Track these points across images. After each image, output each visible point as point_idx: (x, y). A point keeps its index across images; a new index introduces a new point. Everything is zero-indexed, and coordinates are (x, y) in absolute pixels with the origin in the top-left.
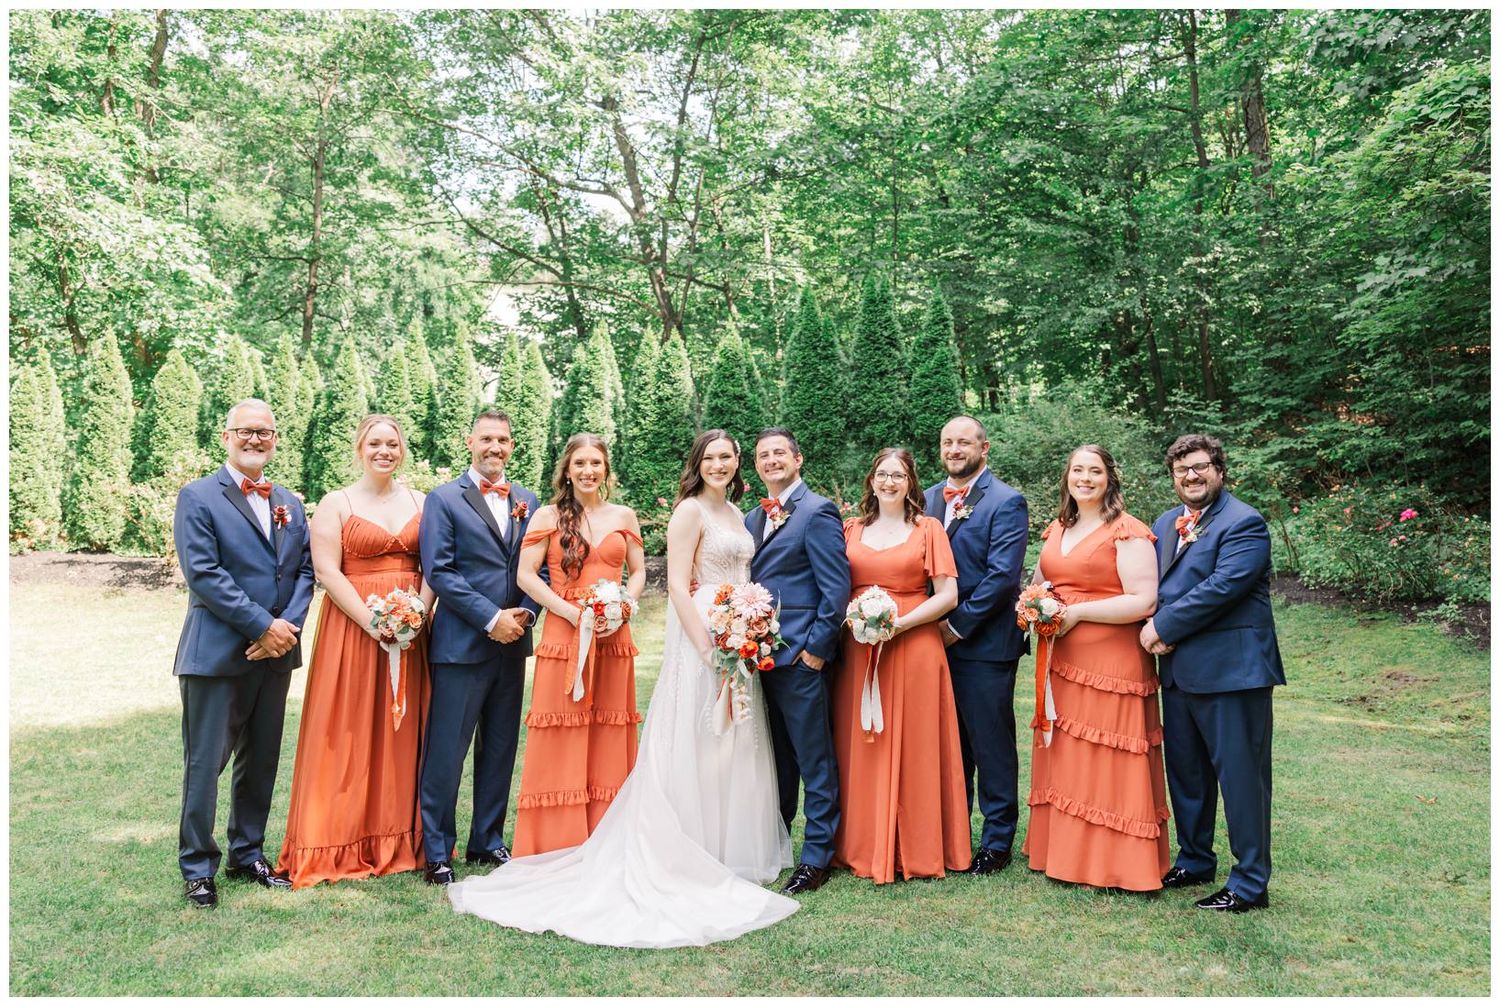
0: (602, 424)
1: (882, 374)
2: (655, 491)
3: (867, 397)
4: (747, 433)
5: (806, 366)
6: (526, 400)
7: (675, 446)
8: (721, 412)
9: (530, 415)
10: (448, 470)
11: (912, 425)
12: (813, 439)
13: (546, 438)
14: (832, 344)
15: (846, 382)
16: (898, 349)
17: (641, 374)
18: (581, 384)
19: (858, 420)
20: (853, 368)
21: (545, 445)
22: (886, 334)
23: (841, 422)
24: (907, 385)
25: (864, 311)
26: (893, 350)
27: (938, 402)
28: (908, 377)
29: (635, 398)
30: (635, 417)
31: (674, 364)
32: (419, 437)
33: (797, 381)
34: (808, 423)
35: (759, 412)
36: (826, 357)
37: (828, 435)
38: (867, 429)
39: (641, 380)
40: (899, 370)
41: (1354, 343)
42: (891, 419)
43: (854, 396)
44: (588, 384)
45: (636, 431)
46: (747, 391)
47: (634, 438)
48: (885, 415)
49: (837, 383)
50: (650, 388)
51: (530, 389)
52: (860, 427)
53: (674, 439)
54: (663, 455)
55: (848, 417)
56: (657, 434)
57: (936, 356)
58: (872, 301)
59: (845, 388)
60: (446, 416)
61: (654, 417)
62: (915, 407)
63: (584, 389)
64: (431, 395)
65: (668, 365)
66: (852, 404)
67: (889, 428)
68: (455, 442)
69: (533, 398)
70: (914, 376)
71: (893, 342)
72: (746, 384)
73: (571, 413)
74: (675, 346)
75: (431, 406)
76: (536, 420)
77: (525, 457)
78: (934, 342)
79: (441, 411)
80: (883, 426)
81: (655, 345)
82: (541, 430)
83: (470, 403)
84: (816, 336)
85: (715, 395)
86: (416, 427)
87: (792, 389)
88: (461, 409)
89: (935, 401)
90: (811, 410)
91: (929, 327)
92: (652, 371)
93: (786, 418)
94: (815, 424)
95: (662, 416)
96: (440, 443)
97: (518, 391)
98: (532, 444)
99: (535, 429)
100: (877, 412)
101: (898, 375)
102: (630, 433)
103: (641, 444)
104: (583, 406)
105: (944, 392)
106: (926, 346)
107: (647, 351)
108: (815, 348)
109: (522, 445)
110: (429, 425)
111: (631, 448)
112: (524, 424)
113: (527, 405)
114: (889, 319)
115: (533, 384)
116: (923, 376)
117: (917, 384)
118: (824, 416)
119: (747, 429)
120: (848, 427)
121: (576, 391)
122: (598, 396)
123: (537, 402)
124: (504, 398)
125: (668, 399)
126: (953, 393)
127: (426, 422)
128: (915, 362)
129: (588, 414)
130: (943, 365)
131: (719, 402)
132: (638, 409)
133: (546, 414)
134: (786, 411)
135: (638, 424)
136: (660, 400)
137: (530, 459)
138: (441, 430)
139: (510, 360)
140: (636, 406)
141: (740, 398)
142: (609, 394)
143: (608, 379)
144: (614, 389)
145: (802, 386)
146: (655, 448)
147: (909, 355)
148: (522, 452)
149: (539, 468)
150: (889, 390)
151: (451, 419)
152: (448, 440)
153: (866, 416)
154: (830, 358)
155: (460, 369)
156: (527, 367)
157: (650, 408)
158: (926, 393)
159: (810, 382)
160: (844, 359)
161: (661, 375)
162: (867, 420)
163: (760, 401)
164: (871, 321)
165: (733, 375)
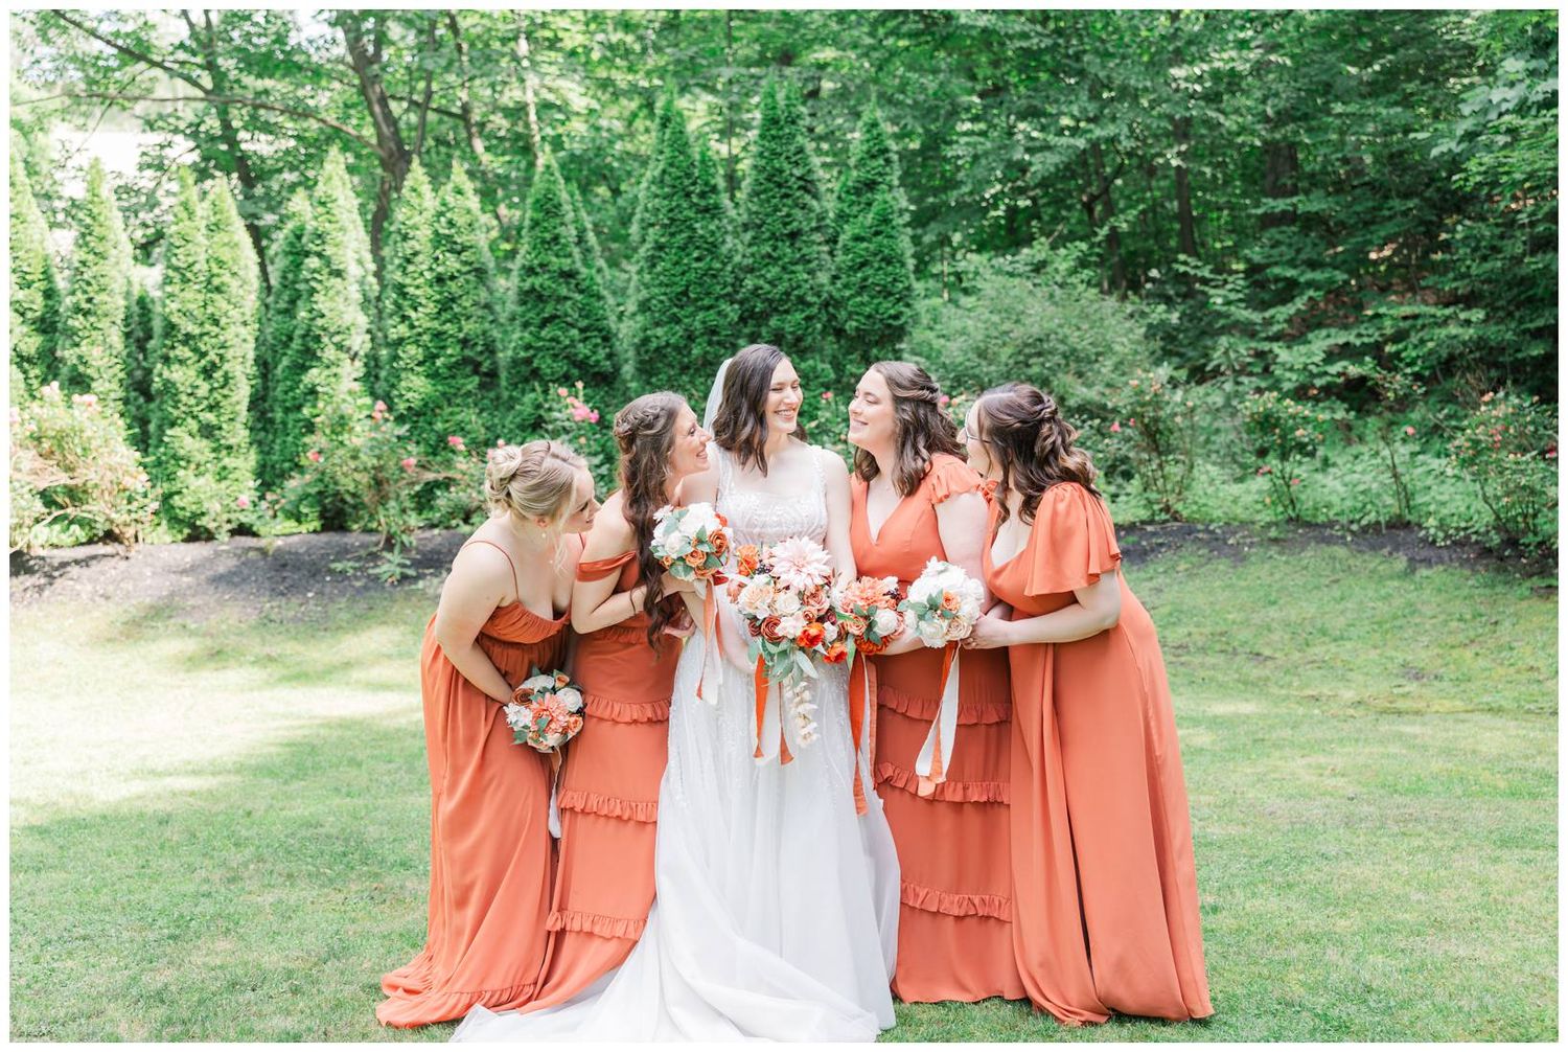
0: (347, 320)
1: (794, 236)
2: (439, 426)
3: (774, 271)
4: (582, 330)
5: (673, 224)
6: (216, 281)
7: (468, 352)
8: (540, 298)
9: (224, 305)
10: (87, 398)
11: (843, 314)
12: (690, 337)
13: (252, 345)
14: (714, 189)
15: (737, 247)
16: (815, 196)
17: (405, 238)
18: (307, 254)
19: (759, 307)
20: (746, 227)
21: (251, 355)
22: (798, 172)
23: (732, 312)
24: (831, 253)
25: (762, 137)
26: (807, 198)
27: (880, 278)
28: (833, 240)
29: (398, 277)
30: (399, 307)
31: (461, 221)
32: (33, 344)
33: (660, 247)
34: (681, 313)
35: (600, 297)
36: (706, 210)
37: (714, 332)
38: (774, 322)
39: (408, 248)
40: (818, 229)
41: (1479, 185)
42: (810, 305)
43: (751, 270)
44: (319, 255)
45: (403, 330)
46: (579, 265)
47: (400, 341)
48: (801, 300)
49: (724, 249)
50: (423, 262)
51: (221, 263)
52: (763, 317)
53: (465, 342)
54: (450, 368)
55: (741, 303)
56: (438, 335)
57: (875, 208)
58: (775, 121)
59: (737, 258)
60: (78, 310)
61: (432, 308)
62: (846, 286)
63: (313, 262)
64: (47, 276)
65: (451, 224)
66: (749, 283)
67: (808, 319)
68: (97, 352)
69: (227, 278)
70: (843, 238)
71: (808, 185)
72: (576, 251)
73: (293, 302)
74: (460, 192)
75: (49, 294)
76: (234, 313)
77: (218, 375)
78: (871, 185)
79: (69, 301)
80: (799, 316)
81: (426, 189)
82: (243, 331)
83: (118, 286)
84: (688, 175)
85: (530, 271)
86: (25, 329)
87: (652, 261)
88: (103, 297)
89: (876, 276)
90: (685, 293)
91: (861, 163)
92: (425, 233)
93: (644, 307)
94: (693, 315)
95: (446, 304)
96: (68, 354)
97: (201, 266)
98: (229, 354)
99: (232, 329)
100: (787, 294)
101: (817, 237)
102: (393, 334)
103: (412, 350)
104: (313, 291)
105: (889, 263)
106: (858, 192)
107: (415, 201)
108: (688, 195)
109: (212, 356)
110: (47, 325)
111: (396, 358)
112: (216, 322)
113: (218, 290)
114: (801, 150)
115: (225, 254)
116: (858, 239)
117: (847, 250)
118: (706, 302)
119: (584, 323)
120: (743, 320)
121: (298, 266)
122: (338, 274)
123: (234, 283)
124: (177, 277)
125: (452, 278)
126: (903, 265)
127: (42, 319)
128: (842, 217)
129: (322, 302)
130: (886, 221)
131: (537, 281)
132: (404, 295)
133: (251, 302)
134: (644, 294)
135: (404, 318)
136: (440, 280)
137: (227, 378)
138: (71, 333)
139: (184, 215)
140: (401, 289)
141: (568, 275)
142: (354, 271)
143: (351, 246)
144: (360, 262)
145: (672, 255)
146: (436, 356)
147: (830, 205)
148: (214, 366)
149: (242, 392)
150: (805, 260)
151: (86, 313)
152: (84, 348)
153: (771, 301)
154: (712, 211)
155: (97, 231)
156: (214, 228)
157: (422, 291)
158: (863, 265)
159: (683, 248)
160: (732, 213)
161: (438, 240)
162: (775, 307)
163: (599, 279)
164: (774, 153)
165: (556, 239)
